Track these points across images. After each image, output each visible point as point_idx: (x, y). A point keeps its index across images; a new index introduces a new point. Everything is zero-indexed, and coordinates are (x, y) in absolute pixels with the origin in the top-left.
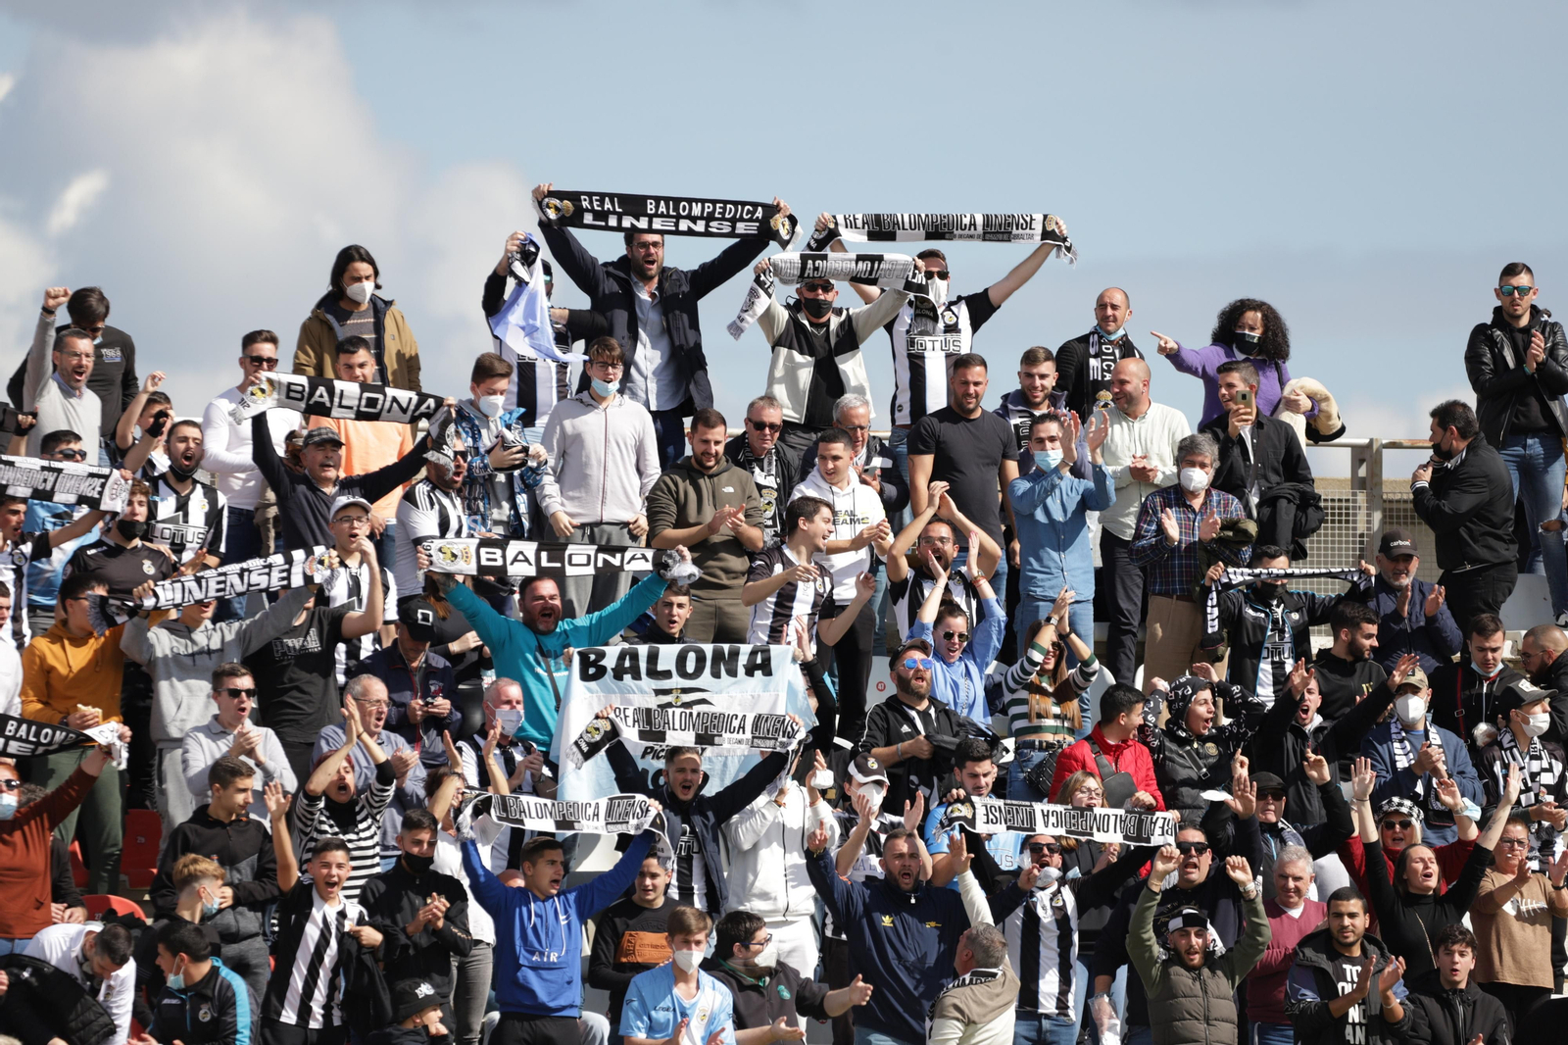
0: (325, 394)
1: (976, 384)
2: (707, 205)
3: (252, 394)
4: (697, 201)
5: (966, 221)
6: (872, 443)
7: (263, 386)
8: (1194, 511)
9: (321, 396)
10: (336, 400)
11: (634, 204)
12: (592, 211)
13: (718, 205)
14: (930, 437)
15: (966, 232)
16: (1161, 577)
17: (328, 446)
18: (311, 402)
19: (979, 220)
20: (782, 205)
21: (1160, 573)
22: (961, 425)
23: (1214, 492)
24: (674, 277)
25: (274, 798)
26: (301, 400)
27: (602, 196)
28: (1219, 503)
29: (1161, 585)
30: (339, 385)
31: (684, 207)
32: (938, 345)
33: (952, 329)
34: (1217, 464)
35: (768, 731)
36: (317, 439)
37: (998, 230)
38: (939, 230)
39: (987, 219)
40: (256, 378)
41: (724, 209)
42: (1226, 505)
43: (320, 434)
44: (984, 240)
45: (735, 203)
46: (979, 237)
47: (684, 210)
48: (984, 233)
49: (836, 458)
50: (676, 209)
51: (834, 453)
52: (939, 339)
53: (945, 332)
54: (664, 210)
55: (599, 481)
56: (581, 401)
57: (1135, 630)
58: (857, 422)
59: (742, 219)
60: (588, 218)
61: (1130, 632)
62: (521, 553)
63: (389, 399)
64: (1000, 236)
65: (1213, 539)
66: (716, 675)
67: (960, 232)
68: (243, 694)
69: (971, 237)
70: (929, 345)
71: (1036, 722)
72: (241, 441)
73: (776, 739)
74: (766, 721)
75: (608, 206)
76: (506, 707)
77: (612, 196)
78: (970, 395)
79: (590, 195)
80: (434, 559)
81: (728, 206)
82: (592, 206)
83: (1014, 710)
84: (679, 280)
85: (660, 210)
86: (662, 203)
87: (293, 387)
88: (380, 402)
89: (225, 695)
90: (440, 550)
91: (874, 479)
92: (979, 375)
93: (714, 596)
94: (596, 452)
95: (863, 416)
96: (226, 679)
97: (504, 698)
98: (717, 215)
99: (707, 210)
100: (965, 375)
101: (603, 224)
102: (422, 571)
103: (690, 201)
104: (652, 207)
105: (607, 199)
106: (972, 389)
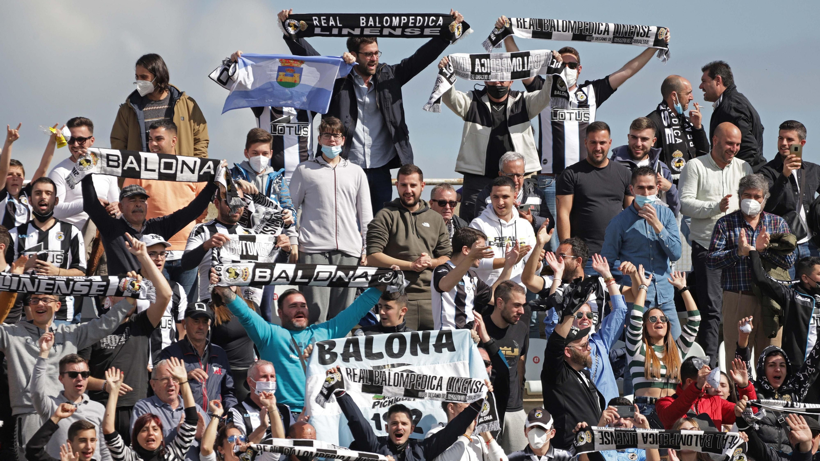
0: (134, 161)
1: (602, 143)
2: (403, 18)
3: (81, 164)
4: (396, 15)
5: (602, 28)
6: (527, 187)
7: (88, 158)
8: (752, 229)
9: (132, 163)
10: (143, 165)
11: (350, 20)
12: (321, 26)
13: (411, 18)
14: (570, 183)
15: (601, 36)
16: (730, 278)
17: (138, 199)
18: (125, 168)
19: (612, 27)
20: (457, 15)
21: (730, 275)
22: (593, 172)
23: (766, 215)
24: (384, 71)
25: (67, 456)
26: (118, 167)
27: (328, 16)
28: (770, 222)
29: (730, 284)
30: (143, 155)
31: (387, 20)
32: (573, 116)
33: (583, 104)
34: (768, 195)
35: (459, 389)
36: (129, 193)
37: (624, 36)
38: (582, 34)
39: (617, 26)
40: (84, 152)
41: (415, 20)
42: (776, 224)
43: (131, 190)
44: (613, 42)
45: (423, 15)
46: (610, 39)
47: (387, 23)
48: (614, 37)
49: (505, 197)
50: (381, 22)
51: (504, 193)
52: (575, 111)
53: (579, 106)
54: (372, 23)
55: (332, 218)
56: (318, 162)
57: (718, 315)
58: (514, 171)
59: (428, 26)
60: (317, 31)
61: (715, 317)
62: (284, 271)
63: (180, 163)
64: (625, 40)
65: (765, 249)
66: (414, 353)
67: (597, 35)
68: (80, 375)
69: (604, 39)
70: (568, 116)
71: (650, 380)
72: (75, 196)
73: (466, 395)
74: (458, 381)
75: (332, 23)
76: (264, 380)
77: (334, 16)
78: (598, 151)
79: (319, 16)
80: (222, 277)
81: (418, 18)
82: (321, 24)
83: (634, 370)
84: (387, 73)
85: (370, 23)
86: (371, 18)
87: (111, 158)
88: (174, 165)
89: (67, 376)
90: (227, 271)
91: (528, 214)
92: (604, 136)
93: (416, 298)
94: (329, 198)
95: (519, 167)
96: (67, 365)
97: (262, 374)
98: (410, 25)
99: (403, 21)
100: (594, 137)
101: (328, 33)
102: (213, 286)
103: (391, 16)
104: (364, 21)
105: (331, 18)
106: (599, 147)
